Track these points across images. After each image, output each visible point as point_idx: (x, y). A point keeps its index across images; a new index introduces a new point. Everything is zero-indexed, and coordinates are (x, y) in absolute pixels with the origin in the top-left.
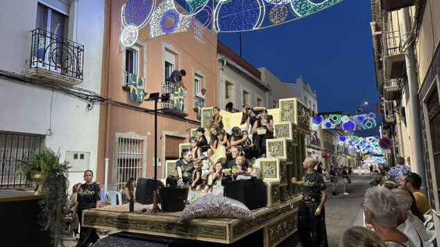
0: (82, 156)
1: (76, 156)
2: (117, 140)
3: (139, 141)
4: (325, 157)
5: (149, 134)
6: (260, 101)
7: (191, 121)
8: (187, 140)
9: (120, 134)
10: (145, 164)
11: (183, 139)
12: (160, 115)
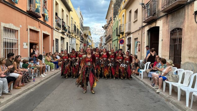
2: (2, 29)
3: (15, 30)
4: (84, 46)
5: (21, 26)
6: (67, 16)
7: (42, 21)
8: (40, 33)
9: (4, 24)
10: (19, 46)
11: (37, 32)
12: (26, 15)
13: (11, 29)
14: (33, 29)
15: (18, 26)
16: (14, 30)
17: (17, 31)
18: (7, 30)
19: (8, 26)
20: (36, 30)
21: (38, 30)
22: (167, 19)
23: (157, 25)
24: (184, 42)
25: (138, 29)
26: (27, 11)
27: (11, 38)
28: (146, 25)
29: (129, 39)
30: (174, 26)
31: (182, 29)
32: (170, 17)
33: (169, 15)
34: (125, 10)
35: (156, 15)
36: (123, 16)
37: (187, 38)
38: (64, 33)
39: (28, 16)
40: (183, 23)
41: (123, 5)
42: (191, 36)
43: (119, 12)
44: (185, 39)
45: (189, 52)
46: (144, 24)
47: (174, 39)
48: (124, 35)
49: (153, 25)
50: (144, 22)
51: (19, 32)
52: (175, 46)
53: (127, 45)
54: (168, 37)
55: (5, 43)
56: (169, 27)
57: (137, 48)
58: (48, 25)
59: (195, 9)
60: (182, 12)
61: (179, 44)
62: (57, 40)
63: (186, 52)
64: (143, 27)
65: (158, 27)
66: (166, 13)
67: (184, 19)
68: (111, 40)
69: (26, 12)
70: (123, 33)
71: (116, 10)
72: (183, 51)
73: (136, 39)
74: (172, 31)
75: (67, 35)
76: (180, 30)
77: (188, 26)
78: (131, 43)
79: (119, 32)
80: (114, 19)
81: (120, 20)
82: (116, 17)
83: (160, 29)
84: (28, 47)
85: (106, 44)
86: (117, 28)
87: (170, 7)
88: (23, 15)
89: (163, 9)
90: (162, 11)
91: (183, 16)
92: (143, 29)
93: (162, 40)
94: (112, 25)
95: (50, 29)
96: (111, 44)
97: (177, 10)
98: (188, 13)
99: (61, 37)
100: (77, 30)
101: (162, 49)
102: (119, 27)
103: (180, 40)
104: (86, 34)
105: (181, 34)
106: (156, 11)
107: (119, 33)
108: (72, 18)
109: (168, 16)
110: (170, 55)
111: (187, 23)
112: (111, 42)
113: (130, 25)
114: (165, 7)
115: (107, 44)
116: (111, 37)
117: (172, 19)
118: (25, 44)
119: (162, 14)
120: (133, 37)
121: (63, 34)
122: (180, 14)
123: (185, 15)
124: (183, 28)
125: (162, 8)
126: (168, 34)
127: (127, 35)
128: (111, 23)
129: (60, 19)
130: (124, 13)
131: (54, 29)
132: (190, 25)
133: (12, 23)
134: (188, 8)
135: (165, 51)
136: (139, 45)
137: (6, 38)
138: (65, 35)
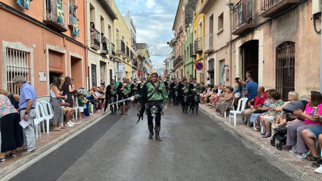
2: (4, 50)
3: (26, 53)
4: (139, 75)
5: (34, 46)
6: (109, 27)
7: (68, 37)
8: (66, 56)
9: (7, 43)
10: (33, 79)
11: (61, 55)
12: (42, 27)
13: (18, 51)
14: (55, 50)
15: (31, 46)
16: (23, 52)
17: (29, 53)
18: (11, 52)
19: (13, 46)
20: (59, 51)
21: (62, 52)
22: (270, 28)
23: (255, 38)
24: (298, 64)
25: (225, 44)
26: (44, 21)
27: (18, 65)
28: (237, 38)
29: (211, 61)
30: (282, 37)
31: (294, 43)
32: (274, 24)
33: (273, 21)
34: (202, 14)
35: (253, 22)
36: (201, 25)
37: (303, 58)
39: (45, 29)
40: (295, 33)
41: (199, 7)
42: (309, 53)
43: (194, 18)
44: (299, 58)
45: (307, 79)
46: (235, 37)
47: (282, 60)
48: (203, 55)
49: (249, 38)
50: (234, 33)
51: (32, 55)
52: (285, 70)
53: (209, 72)
54: (273, 56)
55: (10, 73)
56: (275, 41)
57: (224, 75)
58: (79, 43)
59: (313, 10)
60: (293, 16)
61: (291, 68)
62: (94, 66)
63: (302, 80)
64: (232, 42)
65: (257, 41)
66: (268, 18)
67: (298, 26)
68: (182, 64)
69: (42, 22)
70: (200, 52)
71: (189, 15)
72: (297, 77)
73: (222, 61)
74: (279, 46)
75: (111, 58)
76: (291, 44)
77: (304, 38)
78: (215, 67)
79: (195, 50)
80: (186, 30)
81: (195, 32)
82: (188, 26)
83: (260, 44)
84: (47, 79)
85: (174, 71)
86: (190, 45)
87: (275, 9)
88: (37, 27)
89: (264, 11)
90: (262, 14)
91: (296, 22)
92: (233, 45)
93: (264, 62)
94: (182, 40)
95: (82, 50)
96: (182, 70)
97: (285, 13)
98: (303, 18)
99: (101, 61)
100: (126, 50)
101: (263, 76)
102: (194, 43)
103: (293, 60)
104: (142, 56)
105: (293, 51)
106: (252, 15)
107: (194, 52)
108: (117, 31)
109: (272, 23)
110: (277, 86)
111: (302, 34)
112: (182, 67)
113: (211, 38)
114: (267, 8)
115: (176, 71)
116: (182, 59)
117: (278, 27)
118: (41, 74)
119: (263, 20)
120: (217, 58)
121: (103, 57)
122: (291, 18)
123: (298, 20)
124: (296, 42)
125: (262, 9)
126: (273, 51)
127: (208, 56)
128: (182, 36)
129: (99, 33)
130: (202, 20)
131: (89, 49)
132: (307, 37)
133: (20, 40)
134: (303, 9)
135: (269, 78)
136: (228, 71)
137: (11, 65)
138: (107, 58)
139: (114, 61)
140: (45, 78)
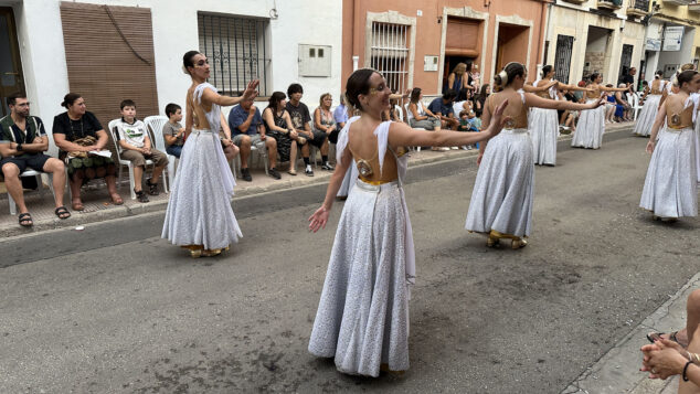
0: (321, 53)
1: (312, 53)
2: (370, 26)
3: (404, 26)
5: (420, 13)
8: (487, 24)
9: (374, 14)
10: (411, 67)
13: (391, 24)
15: (413, 14)
16: (400, 26)
17: (409, 27)
18: (380, 28)
19: (383, 18)
20: (473, 16)
27: (390, 47)
38: (612, 10)
51: (414, 30)
62: (565, 43)
75: (631, 18)
84: (440, 68)
95: (534, 7)
99: (591, 28)
118: (429, 60)
121: (600, 16)
131: (554, 4)
133: (394, 8)
137: (379, 47)
138: (615, 17)
139: (645, 23)
140: (436, 66)
